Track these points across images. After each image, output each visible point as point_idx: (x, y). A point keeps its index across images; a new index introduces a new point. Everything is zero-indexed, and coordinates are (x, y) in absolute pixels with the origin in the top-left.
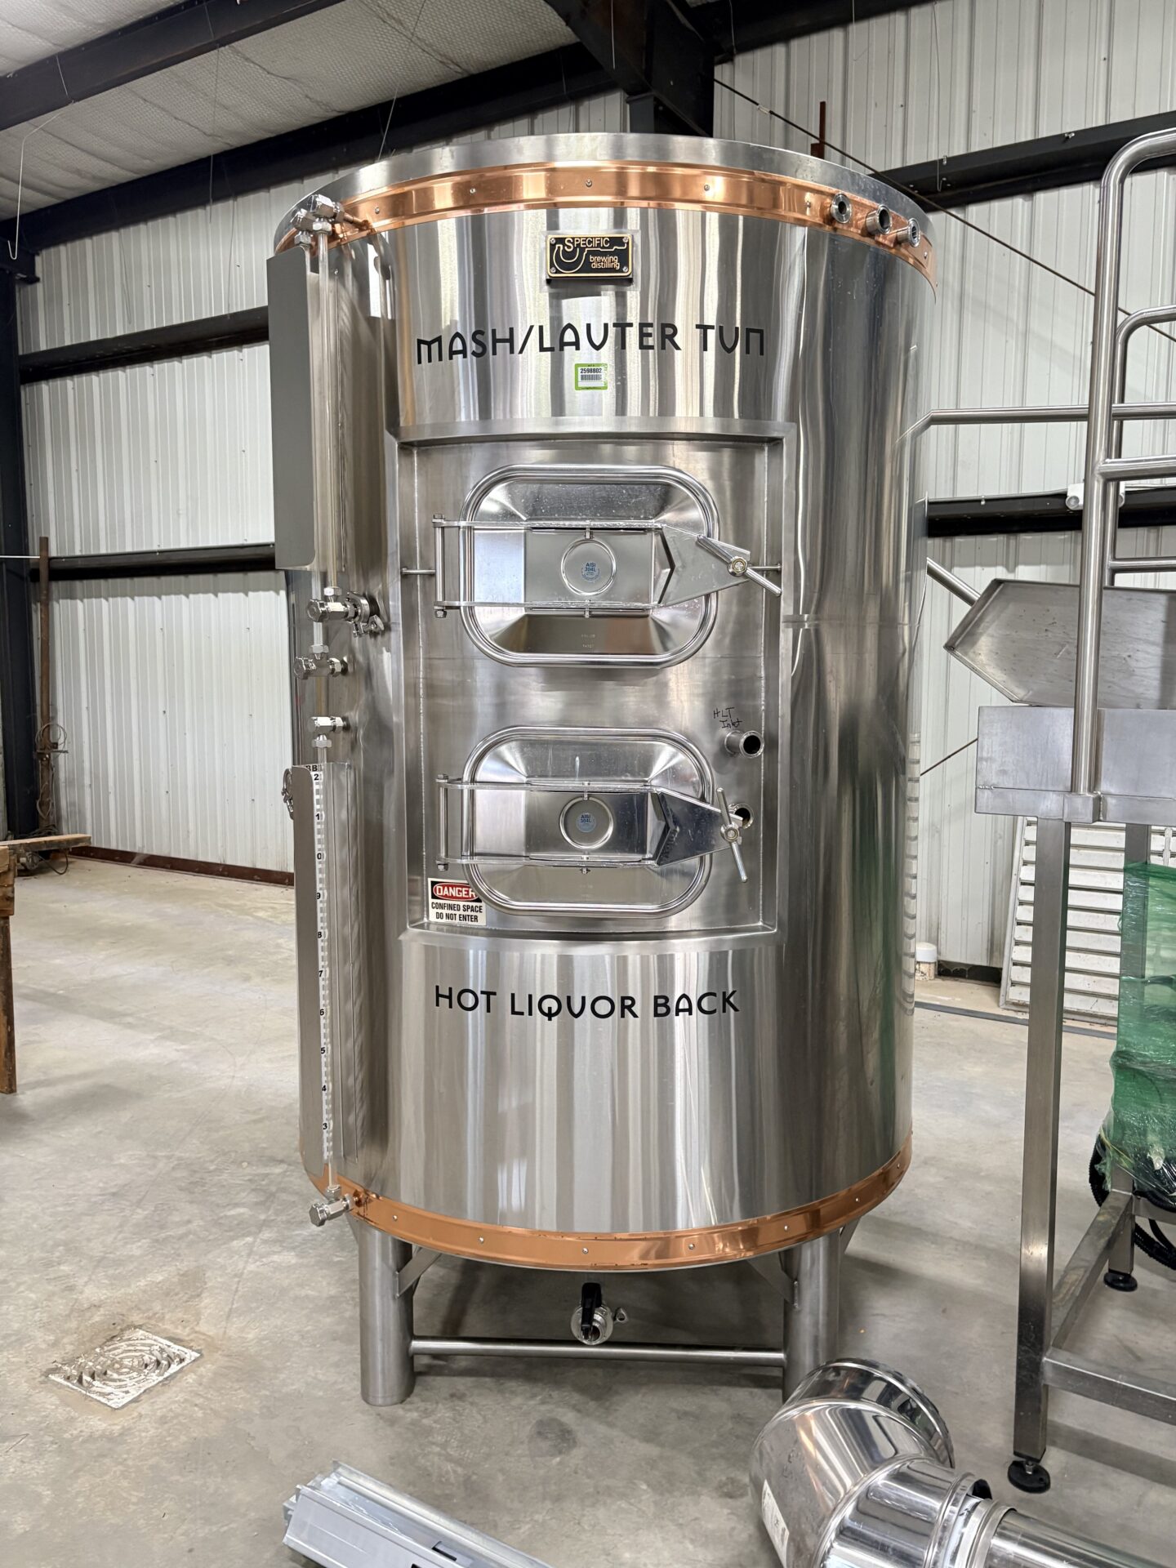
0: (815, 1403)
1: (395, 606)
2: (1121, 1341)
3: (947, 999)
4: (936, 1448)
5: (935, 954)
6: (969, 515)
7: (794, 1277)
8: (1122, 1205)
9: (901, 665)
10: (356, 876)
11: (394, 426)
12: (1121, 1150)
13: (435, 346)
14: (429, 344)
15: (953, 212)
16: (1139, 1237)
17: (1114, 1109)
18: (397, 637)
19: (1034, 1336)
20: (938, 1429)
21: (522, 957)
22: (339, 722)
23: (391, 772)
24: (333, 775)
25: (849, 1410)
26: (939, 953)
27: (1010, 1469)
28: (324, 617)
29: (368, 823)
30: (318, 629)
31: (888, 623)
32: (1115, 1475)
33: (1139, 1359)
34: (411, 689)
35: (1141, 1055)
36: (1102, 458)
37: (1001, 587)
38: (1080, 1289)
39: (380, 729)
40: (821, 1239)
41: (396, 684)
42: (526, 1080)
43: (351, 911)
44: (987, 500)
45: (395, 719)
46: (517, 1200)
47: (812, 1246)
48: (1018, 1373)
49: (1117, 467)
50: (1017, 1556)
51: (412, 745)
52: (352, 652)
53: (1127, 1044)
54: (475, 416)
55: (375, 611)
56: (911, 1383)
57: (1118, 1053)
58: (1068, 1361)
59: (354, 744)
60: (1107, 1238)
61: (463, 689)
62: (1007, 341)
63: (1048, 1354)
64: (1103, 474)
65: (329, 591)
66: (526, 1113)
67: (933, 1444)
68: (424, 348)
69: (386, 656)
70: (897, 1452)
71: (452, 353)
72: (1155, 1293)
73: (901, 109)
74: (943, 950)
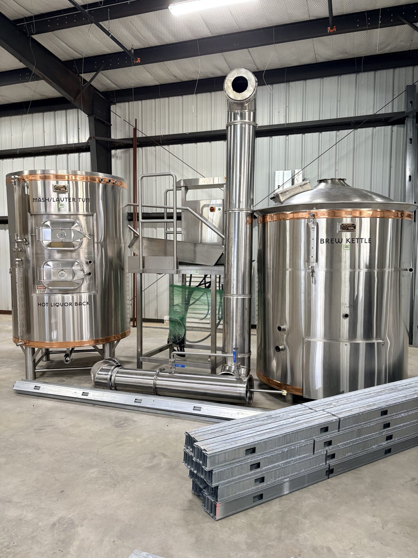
1: (30, 240)
10: (23, 286)
11: (29, 212)
12: (171, 337)
13: (36, 200)
14: (35, 199)
15: (163, 146)
18: (30, 245)
21: (54, 297)
22: (20, 259)
23: (30, 268)
24: (19, 269)
28: (17, 242)
29: (25, 277)
30: (16, 244)
34: (33, 254)
35: (173, 318)
39: (27, 260)
41: (30, 253)
42: (56, 317)
43: (23, 292)
45: (30, 259)
46: (55, 337)
51: (33, 263)
52: (22, 248)
53: (171, 316)
54: (44, 211)
55: (26, 241)
57: (170, 318)
59: (23, 263)
61: (43, 254)
65: (18, 238)
66: (56, 323)
68: (34, 200)
69: (28, 248)
71: (39, 201)
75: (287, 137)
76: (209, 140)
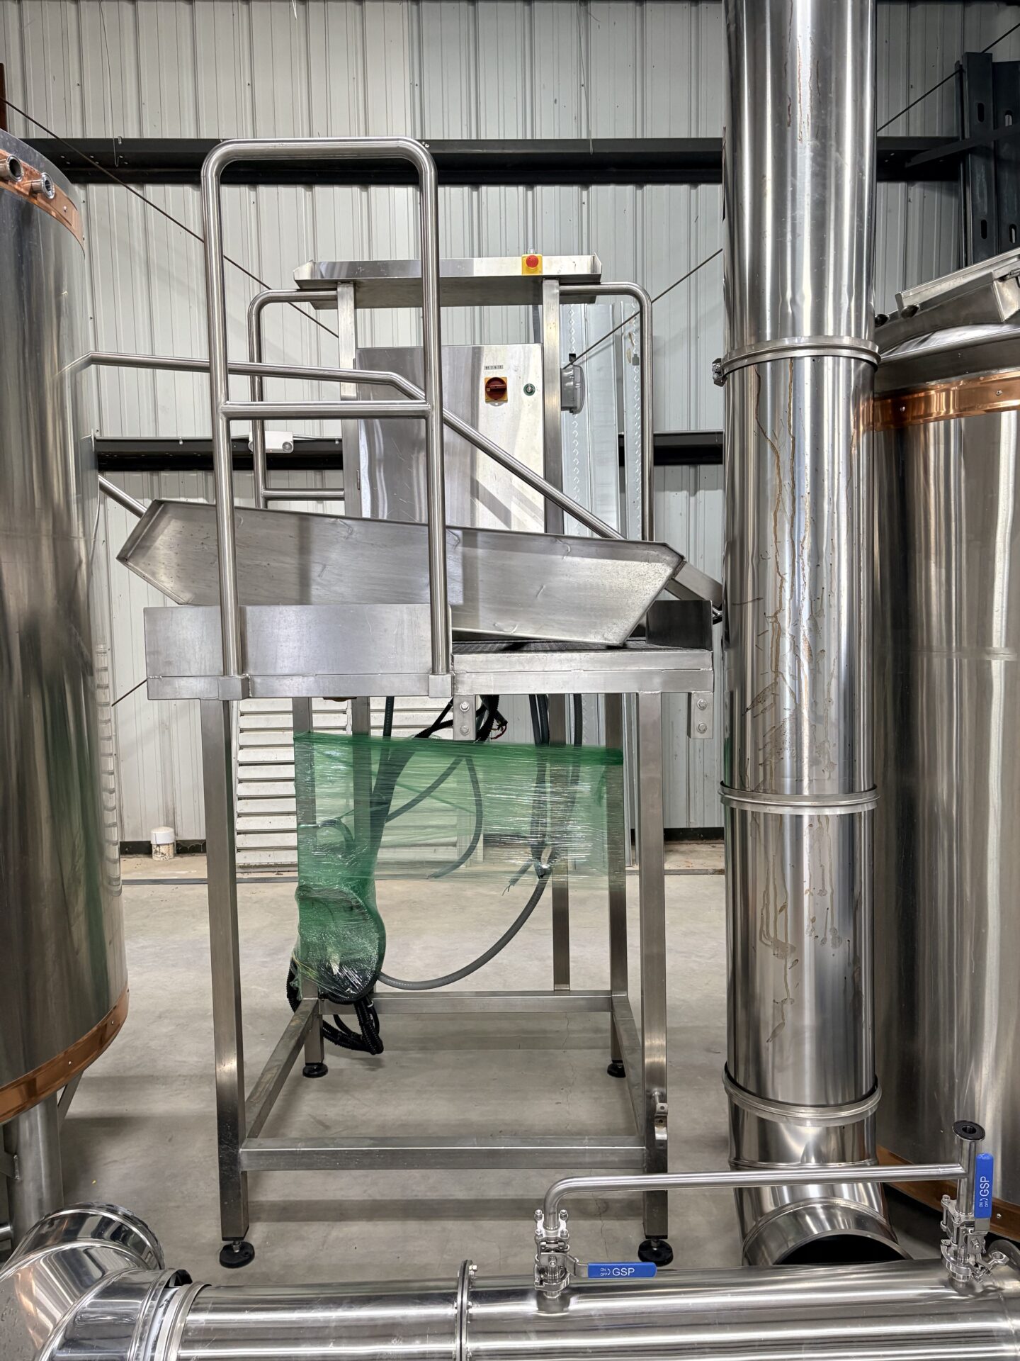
0: (32, 1256)
2: (314, 1118)
3: (184, 872)
4: (147, 1261)
5: (173, 835)
6: (171, 453)
7: (14, 1152)
8: (310, 1009)
9: (79, 573)
12: (307, 966)
15: (133, 187)
16: (328, 1032)
17: (300, 934)
19: (230, 1134)
20: (148, 1243)
25: (64, 1252)
26: (176, 834)
27: (221, 1254)
31: (62, 537)
32: (306, 1228)
33: (327, 1127)
35: (315, 886)
36: (223, 401)
37: (163, 506)
38: (273, 1084)
40: (38, 1106)
44: (184, 441)
47: (29, 1116)
48: (221, 1170)
49: (234, 408)
50: (208, 1322)
53: (306, 878)
56: (122, 1210)
57: (300, 888)
58: (260, 1146)
60: (296, 1038)
62: (190, 307)
63: (243, 1145)
64: (225, 414)
67: (143, 1257)
70: (104, 1273)
72: (341, 1071)
73: (78, 88)
74: (179, 831)
75: (585, 193)
76: (304, 179)
